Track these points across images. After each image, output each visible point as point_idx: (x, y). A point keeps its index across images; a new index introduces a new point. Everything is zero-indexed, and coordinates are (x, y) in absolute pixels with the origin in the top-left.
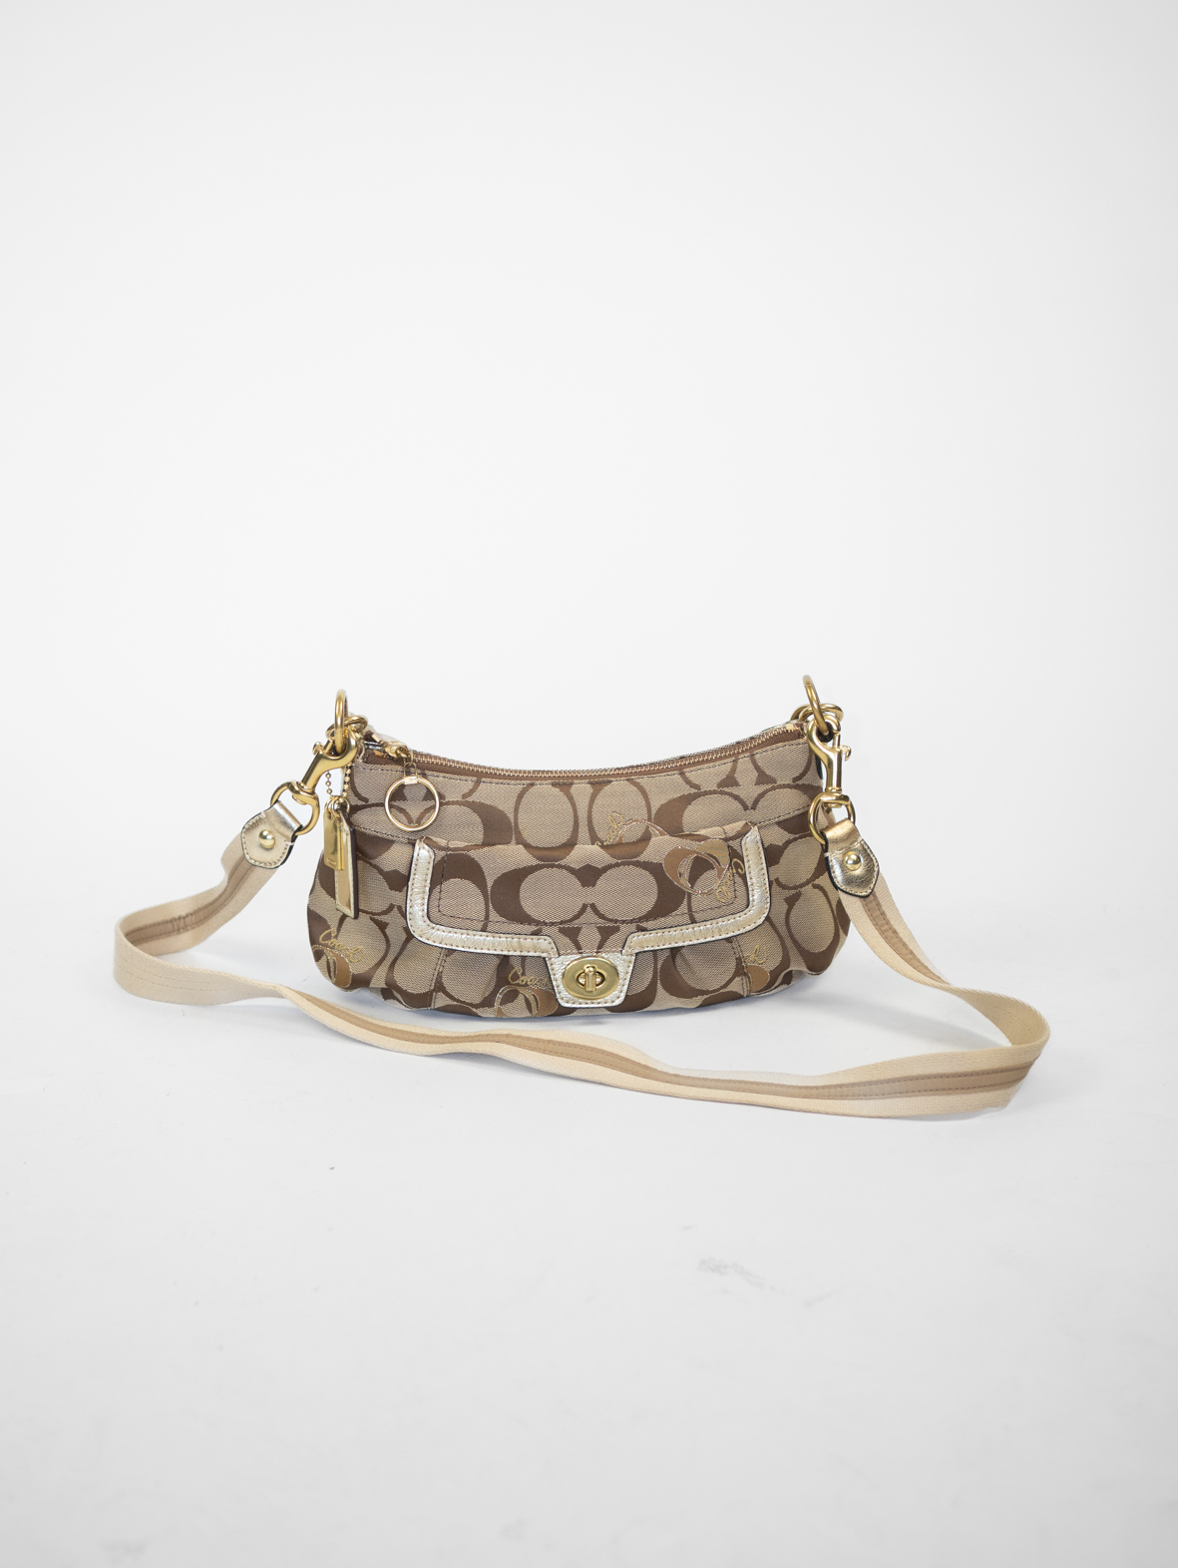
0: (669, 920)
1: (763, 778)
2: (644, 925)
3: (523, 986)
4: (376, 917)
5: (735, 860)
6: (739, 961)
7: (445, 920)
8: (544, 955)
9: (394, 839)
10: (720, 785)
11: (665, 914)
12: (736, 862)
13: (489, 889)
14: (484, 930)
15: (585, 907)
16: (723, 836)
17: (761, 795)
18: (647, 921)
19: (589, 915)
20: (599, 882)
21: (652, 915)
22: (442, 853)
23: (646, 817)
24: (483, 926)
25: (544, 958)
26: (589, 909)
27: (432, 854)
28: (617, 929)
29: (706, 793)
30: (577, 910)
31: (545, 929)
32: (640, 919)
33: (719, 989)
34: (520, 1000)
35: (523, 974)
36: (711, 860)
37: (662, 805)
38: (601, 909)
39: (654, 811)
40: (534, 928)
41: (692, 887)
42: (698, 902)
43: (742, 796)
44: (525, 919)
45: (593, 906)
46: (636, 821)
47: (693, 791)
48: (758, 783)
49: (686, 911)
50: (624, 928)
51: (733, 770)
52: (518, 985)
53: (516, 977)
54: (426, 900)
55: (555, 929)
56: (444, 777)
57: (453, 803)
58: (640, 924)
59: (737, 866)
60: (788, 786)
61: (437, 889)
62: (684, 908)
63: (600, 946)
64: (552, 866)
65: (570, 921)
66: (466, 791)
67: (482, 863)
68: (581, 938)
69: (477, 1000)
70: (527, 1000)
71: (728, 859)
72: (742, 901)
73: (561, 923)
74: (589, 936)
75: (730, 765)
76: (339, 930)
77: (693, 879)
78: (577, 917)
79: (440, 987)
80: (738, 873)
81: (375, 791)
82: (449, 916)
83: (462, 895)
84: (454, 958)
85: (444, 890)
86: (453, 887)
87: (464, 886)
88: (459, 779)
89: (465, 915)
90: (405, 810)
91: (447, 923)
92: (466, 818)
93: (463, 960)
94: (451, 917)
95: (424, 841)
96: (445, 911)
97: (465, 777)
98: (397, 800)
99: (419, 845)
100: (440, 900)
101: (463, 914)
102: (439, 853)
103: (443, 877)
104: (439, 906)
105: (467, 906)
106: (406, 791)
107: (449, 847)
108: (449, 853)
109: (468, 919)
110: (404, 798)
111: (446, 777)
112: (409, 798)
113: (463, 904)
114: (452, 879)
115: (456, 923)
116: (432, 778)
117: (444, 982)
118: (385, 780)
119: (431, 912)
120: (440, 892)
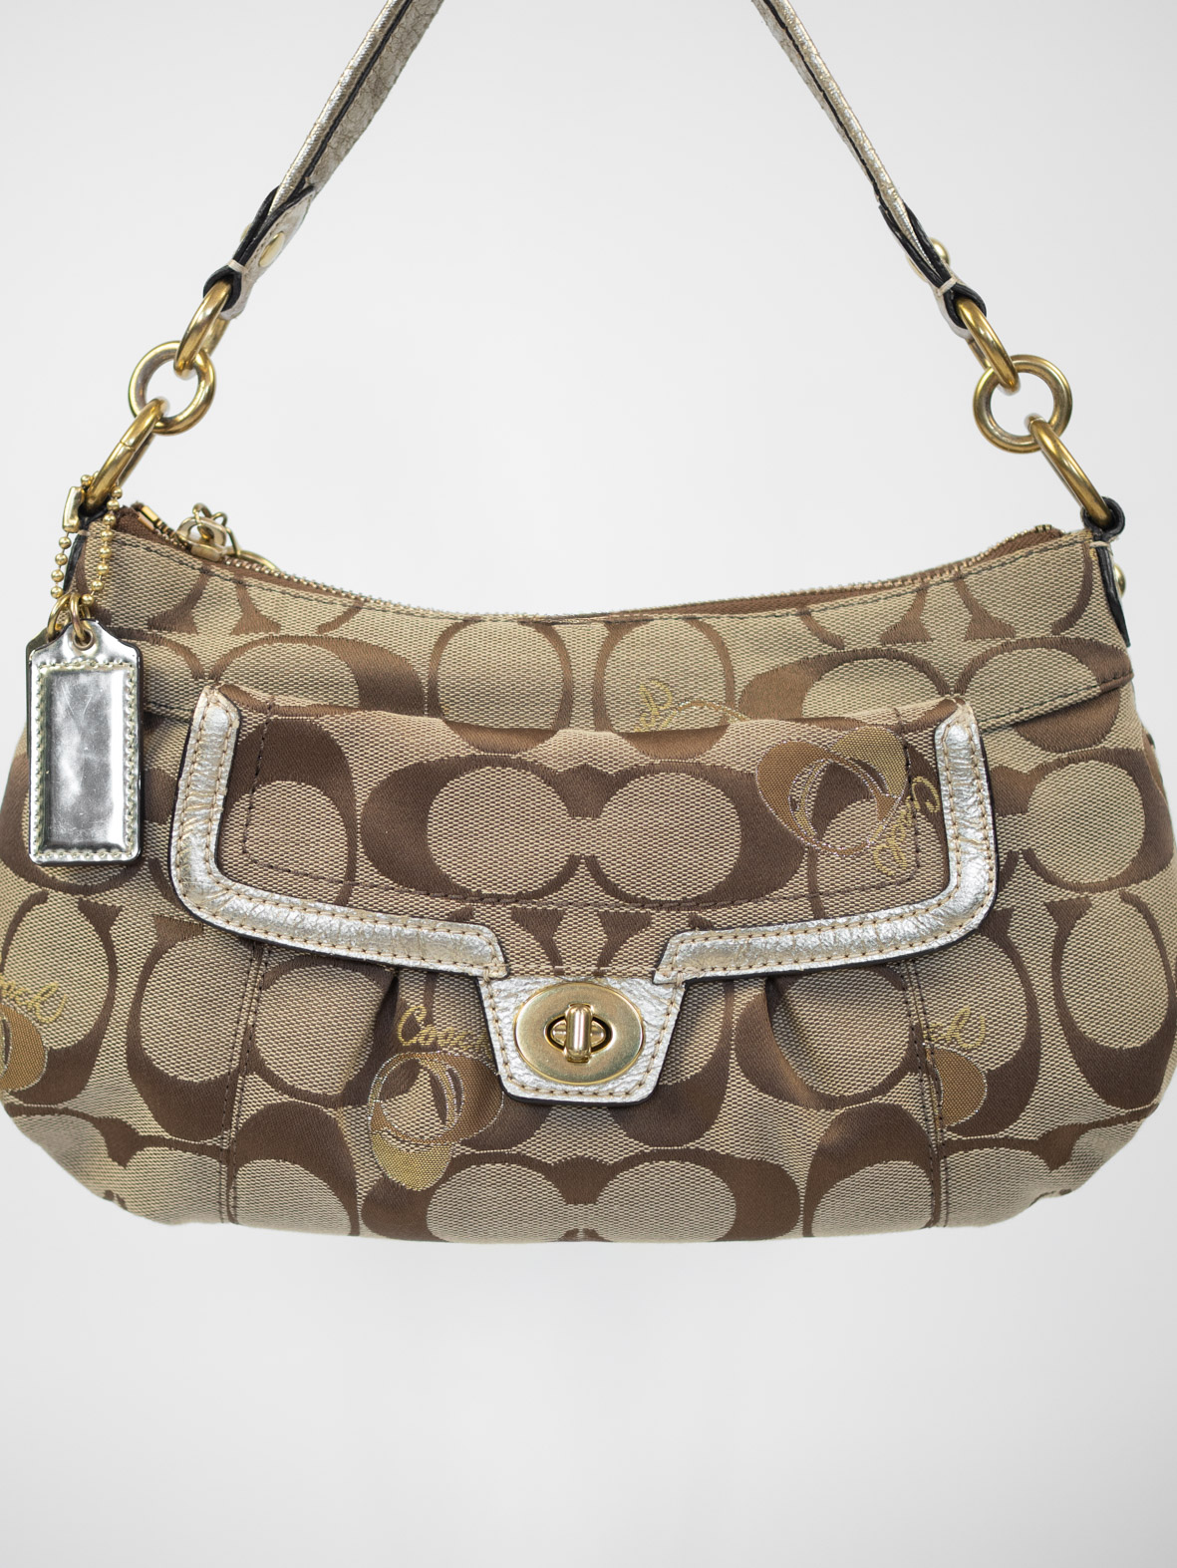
0: (766, 906)
1: (982, 624)
2: (706, 915)
3: (426, 1049)
4: (93, 898)
5: (919, 779)
6: (917, 1034)
7: (256, 872)
8: (475, 971)
9: (163, 711)
10: (886, 638)
11: (756, 893)
12: (921, 788)
13: (359, 809)
14: (342, 901)
15: (573, 863)
16: (893, 722)
17: (981, 661)
18: (715, 906)
19: (582, 884)
20: (608, 808)
21: (727, 894)
22: (256, 719)
23: (721, 696)
24: (342, 892)
25: (475, 979)
26: (582, 870)
27: (234, 715)
28: (646, 922)
29: (855, 656)
30: (556, 869)
31: (480, 908)
32: (700, 902)
33: (865, 1097)
34: (422, 1087)
35: (429, 1020)
36: (862, 774)
37: (759, 677)
38: (609, 869)
39: (740, 687)
40: (456, 906)
41: (819, 838)
42: (831, 871)
43: (935, 664)
44: (435, 884)
45: (593, 864)
46: (701, 703)
47: (828, 650)
48: (972, 635)
49: (804, 891)
50: (659, 918)
51: (917, 607)
52: (417, 1048)
53: (412, 1028)
54: (215, 826)
55: (504, 911)
56: (283, 593)
57: (295, 639)
58: (698, 911)
59: (924, 794)
60: (1043, 643)
61: (243, 803)
62: (798, 883)
63: (605, 959)
64: (505, 763)
65: (539, 894)
66: (329, 619)
67: (344, 745)
68: (562, 938)
69: (335, 1091)
70: (435, 1083)
71: (901, 775)
72: (932, 874)
73: (518, 898)
74: (581, 935)
75: (911, 597)
77: (823, 817)
78: (555, 885)
79: (251, 1061)
80: (924, 810)
81: (129, 605)
82: (265, 866)
83: (298, 819)
84: (280, 987)
85: (258, 805)
86: (279, 801)
87: (304, 799)
88: (316, 599)
89: (302, 864)
90: (189, 649)
91: (260, 881)
92: (322, 668)
93: (300, 992)
94: (272, 867)
95: (219, 689)
96: (256, 852)
97: (328, 598)
98: (175, 630)
99: (207, 694)
100: (247, 825)
101: (297, 862)
102: (249, 715)
103: (257, 774)
104: (244, 841)
105: (307, 845)
106: (198, 614)
107: (274, 704)
108: (271, 718)
109: (307, 875)
110: (192, 628)
111: (288, 593)
112: (201, 628)
113: (298, 840)
114: (278, 782)
115: (281, 881)
116: (258, 591)
117: (260, 1045)
118: (153, 586)
119: (225, 852)
120: (250, 808)
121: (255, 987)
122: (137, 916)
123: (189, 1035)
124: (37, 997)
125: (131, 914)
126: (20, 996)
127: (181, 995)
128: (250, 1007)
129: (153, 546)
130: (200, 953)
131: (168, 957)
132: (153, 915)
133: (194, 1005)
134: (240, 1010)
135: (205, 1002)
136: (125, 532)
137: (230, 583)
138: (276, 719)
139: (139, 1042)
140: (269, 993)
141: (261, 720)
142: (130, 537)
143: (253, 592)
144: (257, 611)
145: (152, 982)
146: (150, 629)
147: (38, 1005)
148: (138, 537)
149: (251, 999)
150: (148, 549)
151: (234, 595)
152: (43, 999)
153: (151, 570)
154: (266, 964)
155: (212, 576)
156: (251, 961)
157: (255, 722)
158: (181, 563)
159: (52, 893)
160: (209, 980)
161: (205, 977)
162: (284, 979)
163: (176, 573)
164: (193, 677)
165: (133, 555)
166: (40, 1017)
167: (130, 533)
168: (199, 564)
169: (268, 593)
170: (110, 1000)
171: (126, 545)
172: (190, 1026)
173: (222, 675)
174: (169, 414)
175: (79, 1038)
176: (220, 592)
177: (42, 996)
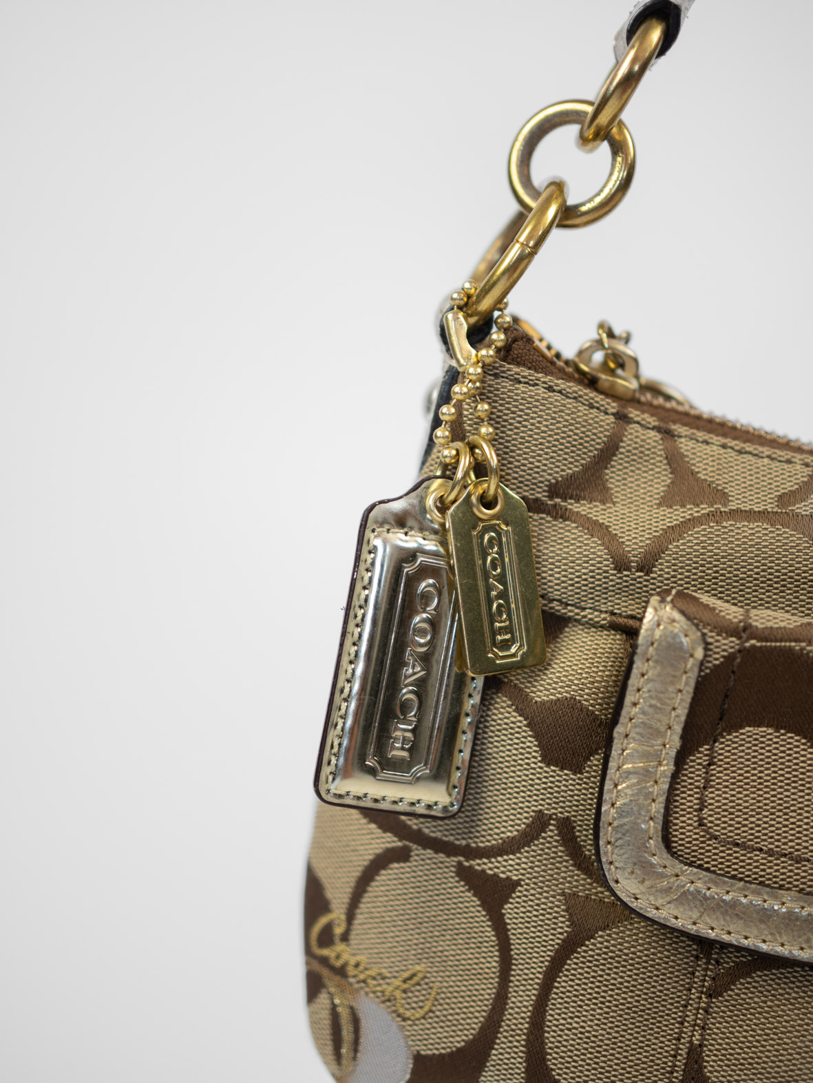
4: (478, 864)
7: (715, 854)
9: (571, 612)
22: (727, 645)
27: (697, 640)
56: (724, 446)
57: (750, 515)
61: (699, 758)
66: (790, 486)
76: (350, 917)
81: (524, 465)
82: (729, 843)
83: (774, 778)
84: (738, 995)
85: (721, 760)
86: (748, 754)
87: (783, 752)
88: (769, 457)
89: (778, 840)
90: (607, 527)
91: (721, 863)
92: (792, 559)
93: (765, 1002)
94: (737, 845)
95: (672, 601)
96: (717, 825)
97: (786, 455)
98: (584, 499)
99: (656, 610)
100: (705, 788)
101: (772, 837)
102: (717, 641)
103: (721, 719)
104: (701, 810)
105: (786, 814)
106: (613, 476)
107: (750, 625)
108: (747, 645)
109: (785, 855)
110: (605, 496)
111: (732, 448)
112: (618, 497)
113: (773, 808)
114: (748, 729)
115: (749, 864)
116: (691, 444)
117: (711, 1072)
118: (557, 440)
119: (676, 825)
120: (709, 765)
121: (702, 992)
122: (540, 894)
123: (612, 1055)
124: (397, 982)
125: (532, 892)
126: (374, 978)
127: (602, 1003)
128: (695, 1020)
129: (557, 385)
130: (628, 948)
131: (585, 951)
132: (563, 894)
133: (621, 1016)
134: (682, 1023)
135: (635, 1012)
136: (518, 364)
137: (652, 433)
138: (753, 646)
139: (544, 1060)
140: (721, 1002)
141: (732, 647)
142: (526, 372)
143: (685, 445)
144: (693, 473)
145: (561, 982)
146: (551, 497)
147: (398, 994)
148: (536, 371)
149: (698, 1009)
150: (550, 389)
151: (660, 450)
152: (405, 986)
153: (554, 418)
154: (718, 962)
155: (630, 423)
156: (697, 958)
157: (724, 650)
158: (591, 406)
159: (416, 850)
160: (641, 984)
161: (635, 980)
162: (742, 984)
163: (586, 421)
164: (615, 569)
165: (531, 397)
166: (401, 1011)
167: (524, 365)
168: (613, 406)
169: (704, 446)
170: (501, 999)
171: (520, 382)
172: (614, 1043)
173: (654, 566)
174: (571, 201)
175: (458, 1045)
176: (642, 446)
177: (405, 981)
